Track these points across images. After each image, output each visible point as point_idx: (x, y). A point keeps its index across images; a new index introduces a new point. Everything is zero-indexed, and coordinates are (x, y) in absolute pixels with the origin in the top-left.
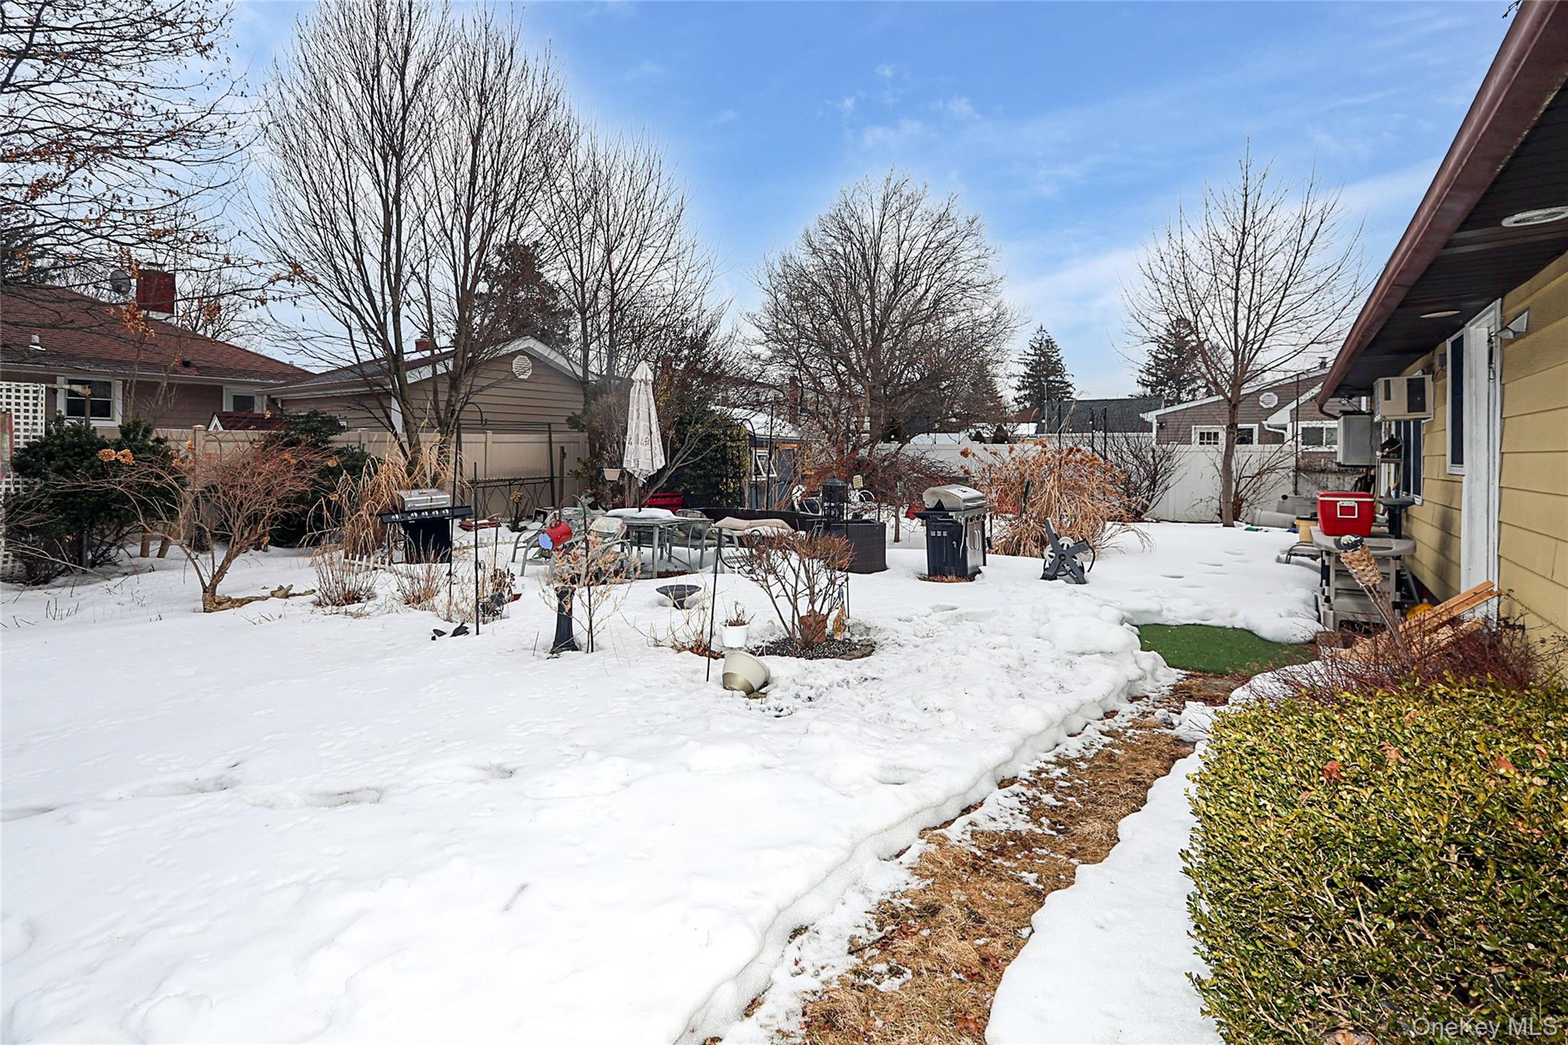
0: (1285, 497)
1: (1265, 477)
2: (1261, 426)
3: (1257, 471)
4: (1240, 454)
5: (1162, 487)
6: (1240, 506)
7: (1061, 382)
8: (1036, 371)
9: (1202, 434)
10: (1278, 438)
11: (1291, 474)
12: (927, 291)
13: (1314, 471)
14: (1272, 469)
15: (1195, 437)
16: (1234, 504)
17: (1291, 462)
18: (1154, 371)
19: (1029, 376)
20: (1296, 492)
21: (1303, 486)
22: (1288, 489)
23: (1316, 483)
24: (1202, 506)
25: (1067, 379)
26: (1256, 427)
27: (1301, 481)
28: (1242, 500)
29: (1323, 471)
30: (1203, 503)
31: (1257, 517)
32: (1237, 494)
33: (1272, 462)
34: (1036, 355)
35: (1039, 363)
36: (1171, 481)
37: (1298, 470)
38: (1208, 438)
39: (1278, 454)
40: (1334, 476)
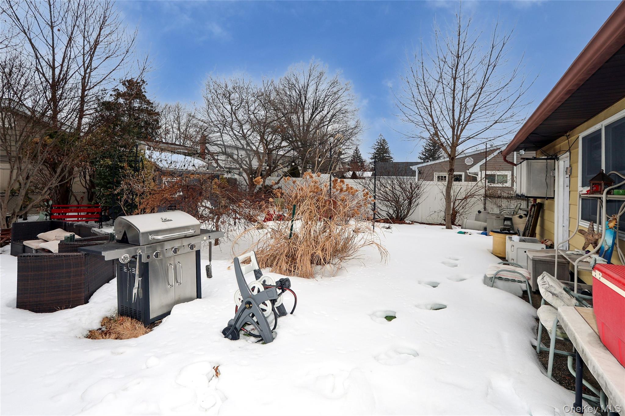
0: (479, 212)
1: (468, 200)
2: (466, 173)
3: (464, 197)
4: (455, 187)
5: (416, 203)
6: (455, 216)
7: (388, 157)
8: (379, 152)
9: (438, 177)
10: (474, 179)
11: (482, 198)
12: (328, 113)
13: (495, 197)
14: (472, 196)
15: (436, 178)
16: (452, 214)
17: (482, 192)
18: (424, 153)
19: (376, 154)
20: (485, 208)
21: (489, 205)
22: (481, 207)
23: (496, 204)
24: (435, 216)
25: (391, 155)
26: (463, 174)
27: (487, 202)
28: (457, 213)
29: (499, 197)
30: (436, 214)
31: (465, 223)
32: (454, 209)
33: (473, 191)
34: (378, 145)
35: (380, 149)
36: (420, 200)
37: (486, 196)
38: (441, 178)
39: (475, 187)
40: (505, 200)
